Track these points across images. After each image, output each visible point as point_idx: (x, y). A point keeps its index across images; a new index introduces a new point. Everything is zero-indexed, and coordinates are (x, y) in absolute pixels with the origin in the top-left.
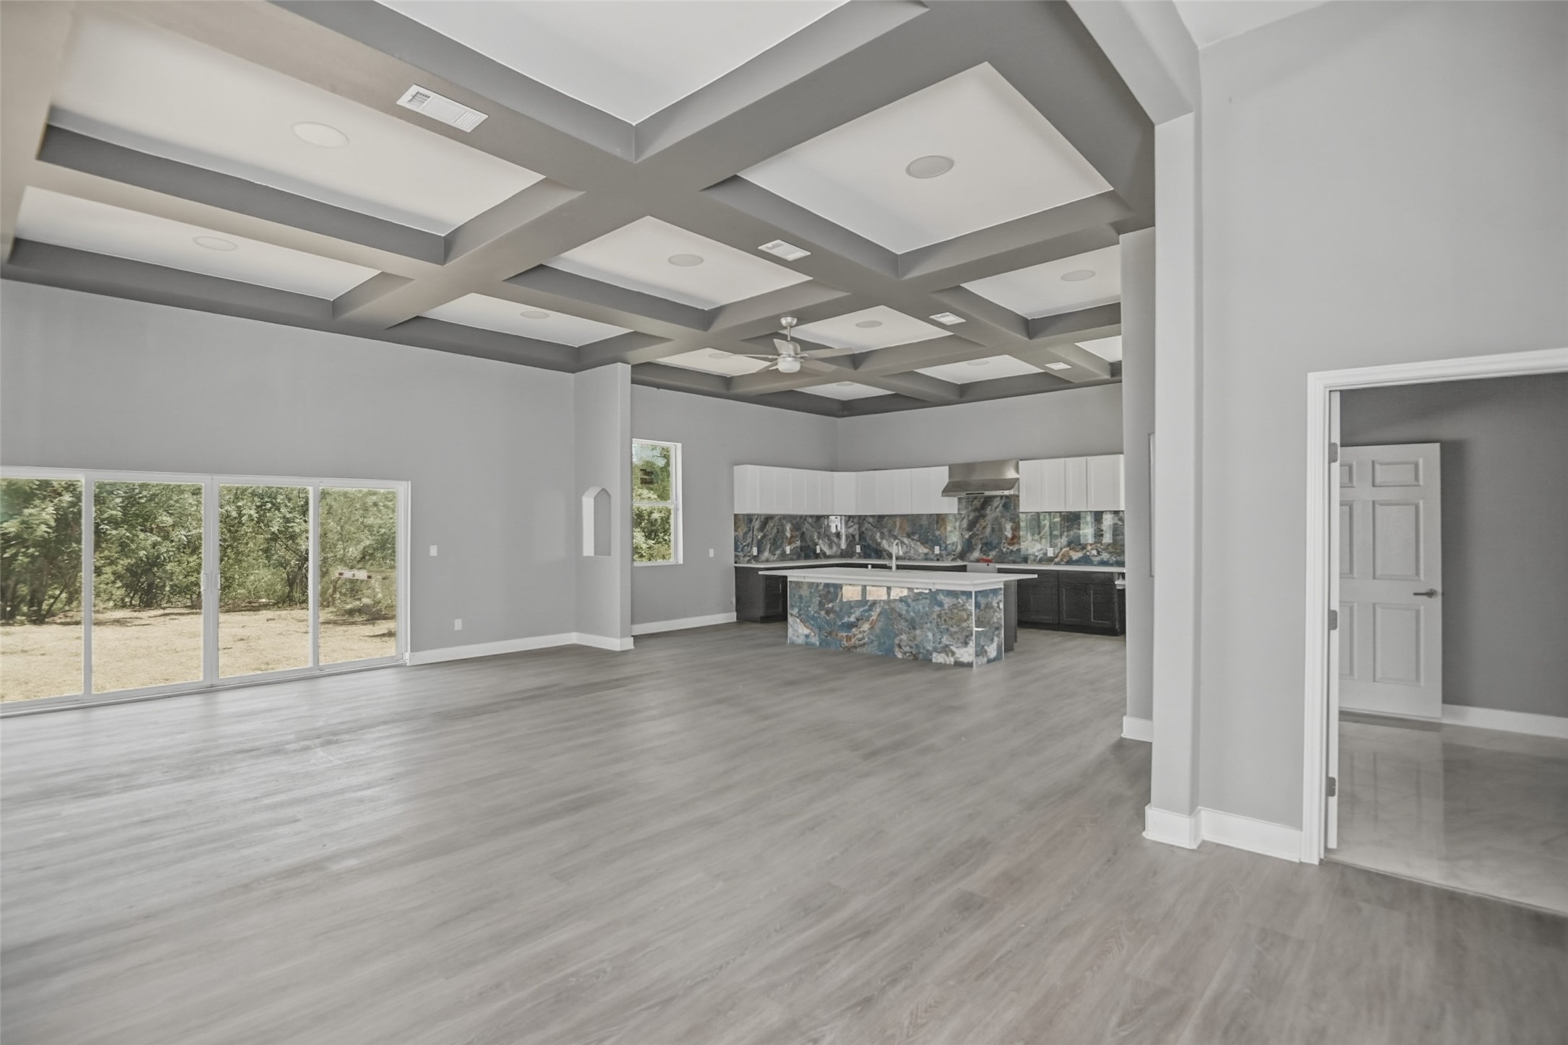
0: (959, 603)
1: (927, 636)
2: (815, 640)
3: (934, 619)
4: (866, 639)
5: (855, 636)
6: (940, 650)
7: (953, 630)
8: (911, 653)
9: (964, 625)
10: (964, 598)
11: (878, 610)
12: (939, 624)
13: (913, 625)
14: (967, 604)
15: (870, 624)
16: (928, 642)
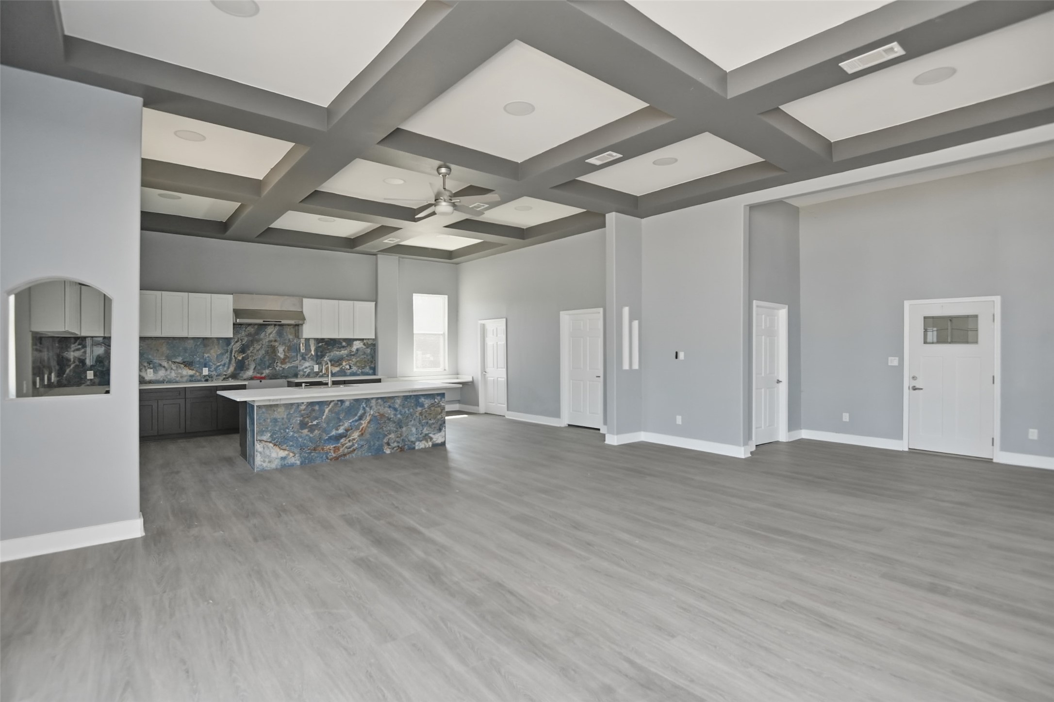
0: (436, 402)
1: (411, 431)
2: (295, 460)
3: (417, 417)
4: (356, 445)
5: (343, 445)
6: (421, 439)
7: (431, 422)
8: (398, 446)
9: (439, 417)
10: (439, 398)
11: (368, 418)
12: (421, 419)
13: (400, 425)
14: (441, 402)
15: (360, 432)
16: (412, 435)
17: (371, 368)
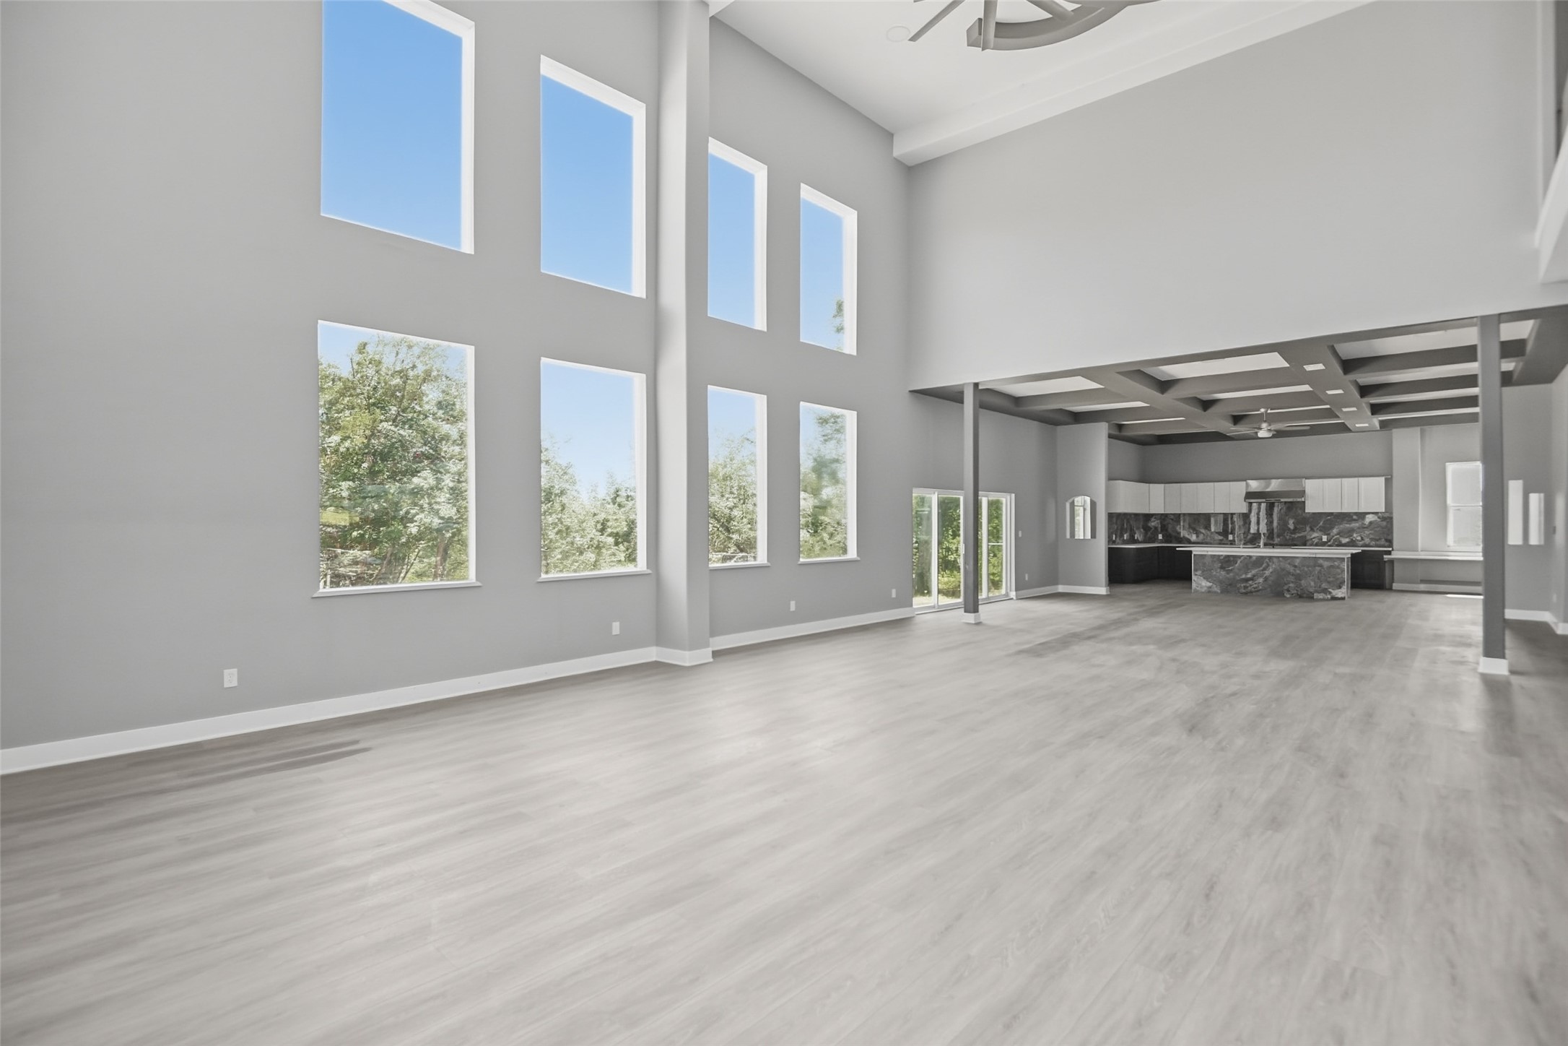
0: (1335, 564)
1: (1310, 584)
2: (1216, 589)
3: (1316, 574)
4: (1261, 587)
5: (1251, 586)
6: (1320, 591)
7: (1330, 580)
8: (1297, 593)
9: (1339, 576)
10: (1339, 561)
11: (1271, 570)
12: (1319, 577)
13: (1299, 578)
14: (1341, 565)
15: (1264, 578)
16: (1311, 587)
17: (1387, 540)
